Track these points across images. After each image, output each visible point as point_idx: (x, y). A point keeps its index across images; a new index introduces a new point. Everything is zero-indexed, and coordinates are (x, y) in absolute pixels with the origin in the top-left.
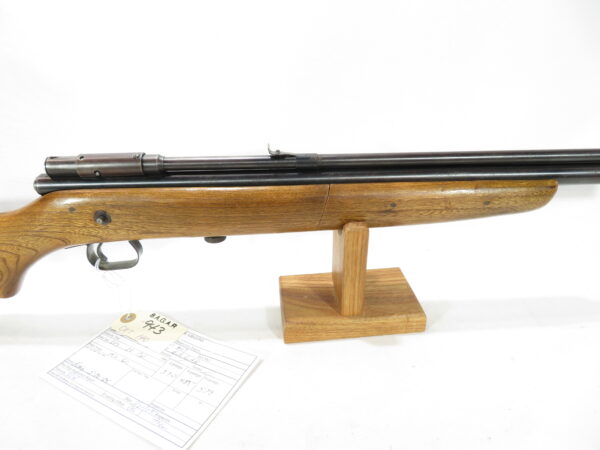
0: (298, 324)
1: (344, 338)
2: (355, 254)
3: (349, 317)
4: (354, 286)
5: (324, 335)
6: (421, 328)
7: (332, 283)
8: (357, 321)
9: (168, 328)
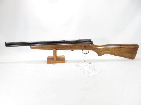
0: (48, 61)
9: (90, 64)
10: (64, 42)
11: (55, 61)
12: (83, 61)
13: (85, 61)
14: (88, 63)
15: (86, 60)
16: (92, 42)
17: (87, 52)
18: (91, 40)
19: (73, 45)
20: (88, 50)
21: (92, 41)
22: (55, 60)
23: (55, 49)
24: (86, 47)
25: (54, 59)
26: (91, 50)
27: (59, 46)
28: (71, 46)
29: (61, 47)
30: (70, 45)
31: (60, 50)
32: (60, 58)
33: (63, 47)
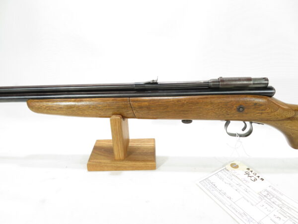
0: (93, 162)
1: (116, 170)
2: (119, 131)
3: (118, 160)
4: (118, 146)
5: (106, 168)
6: (153, 168)
7: (112, 144)
8: (122, 163)
9: (259, 180)
10: (152, 88)
11: (120, 160)
12: (229, 167)
13: (235, 166)
14: (251, 174)
15: (237, 163)
16: (271, 88)
17: (244, 129)
18: (266, 79)
19: (192, 103)
20: (248, 123)
21: (269, 85)
22: (117, 157)
23: (118, 117)
24: (246, 110)
25: (116, 153)
26: (261, 121)
27: (136, 104)
28: (183, 105)
29: (141, 108)
30: (179, 101)
31: (139, 118)
32: (138, 148)
33: (149, 108)
